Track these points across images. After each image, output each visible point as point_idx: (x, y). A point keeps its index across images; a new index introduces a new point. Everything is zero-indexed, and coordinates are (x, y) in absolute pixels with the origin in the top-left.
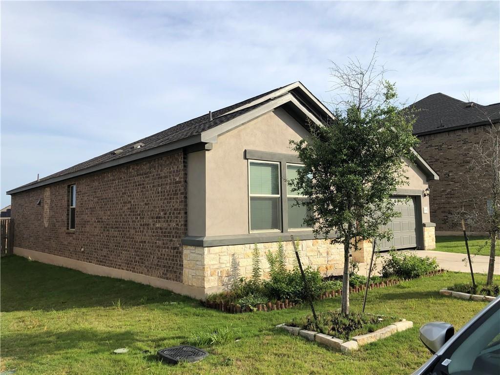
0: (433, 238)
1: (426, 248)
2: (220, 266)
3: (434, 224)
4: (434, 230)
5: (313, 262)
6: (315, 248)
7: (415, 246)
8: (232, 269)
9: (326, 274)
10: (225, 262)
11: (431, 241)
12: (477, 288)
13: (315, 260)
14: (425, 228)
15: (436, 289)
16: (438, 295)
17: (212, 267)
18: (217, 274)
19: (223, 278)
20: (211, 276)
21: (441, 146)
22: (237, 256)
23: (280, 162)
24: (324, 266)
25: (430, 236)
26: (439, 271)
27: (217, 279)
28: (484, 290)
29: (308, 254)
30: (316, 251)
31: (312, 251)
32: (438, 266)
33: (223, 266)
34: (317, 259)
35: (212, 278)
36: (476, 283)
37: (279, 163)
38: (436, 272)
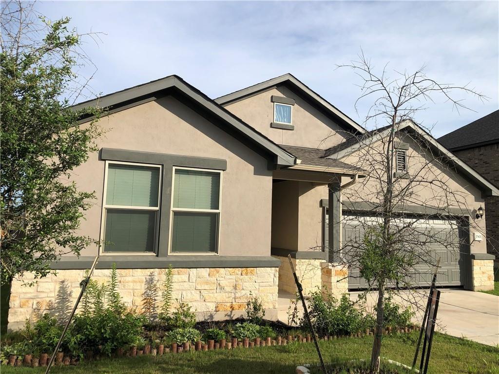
0: (490, 276)
1: (476, 289)
2: (36, 296)
3: (494, 257)
4: (492, 265)
5: (206, 298)
6: (213, 279)
7: (459, 284)
8: (57, 301)
9: (230, 316)
10: (47, 291)
11: (486, 279)
13: (212, 295)
14: (474, 261)
17: (22, 296)
18: (31, 305)
19: (41, 311)
20: (21, 307)
22: (69, 284)
23: (163, 165)
24: (229, 305)
25: (483, 273)
27: (31, 311)
29: (199, 287)
30: (214, 283)
31: (207, 283)
33: (43, 295)
34: (216, 295)
35: (22, 310)
37: (160, 166)
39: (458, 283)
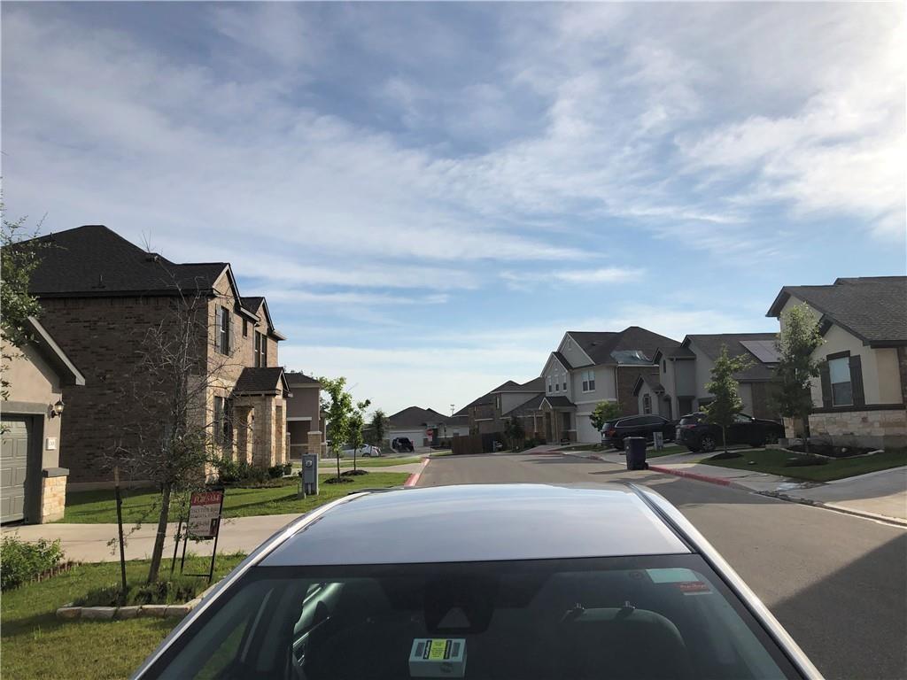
0: (61, 499)
1: (44, 520)
3: (67, 471)
4: (64, 483)
7: (22, 517)
11: (57, 503)
12: (130, 593)
14: (47, 479)
15: (50, 608)
16: (53, 620)
21: (95, 322)
25: (54, 495)
26: (63, 566)
28: (141, 594)
32: (62, 556)
36: (128, 583)
38: (55, 569)
39: (20, 516)
